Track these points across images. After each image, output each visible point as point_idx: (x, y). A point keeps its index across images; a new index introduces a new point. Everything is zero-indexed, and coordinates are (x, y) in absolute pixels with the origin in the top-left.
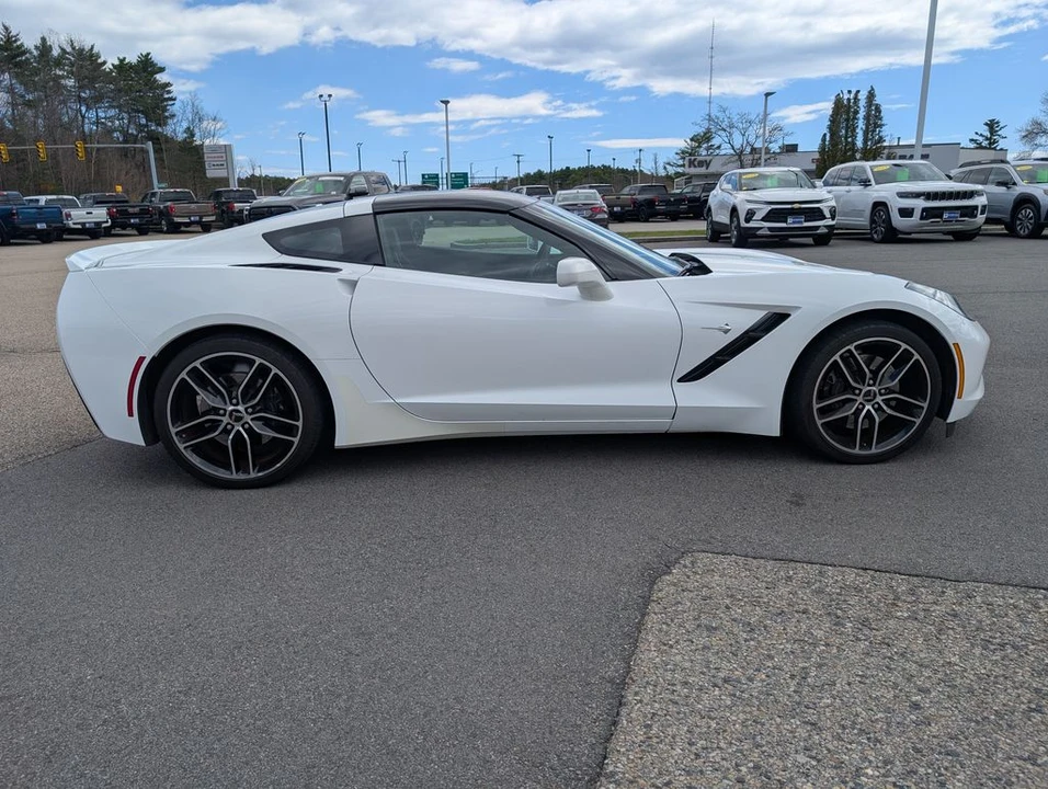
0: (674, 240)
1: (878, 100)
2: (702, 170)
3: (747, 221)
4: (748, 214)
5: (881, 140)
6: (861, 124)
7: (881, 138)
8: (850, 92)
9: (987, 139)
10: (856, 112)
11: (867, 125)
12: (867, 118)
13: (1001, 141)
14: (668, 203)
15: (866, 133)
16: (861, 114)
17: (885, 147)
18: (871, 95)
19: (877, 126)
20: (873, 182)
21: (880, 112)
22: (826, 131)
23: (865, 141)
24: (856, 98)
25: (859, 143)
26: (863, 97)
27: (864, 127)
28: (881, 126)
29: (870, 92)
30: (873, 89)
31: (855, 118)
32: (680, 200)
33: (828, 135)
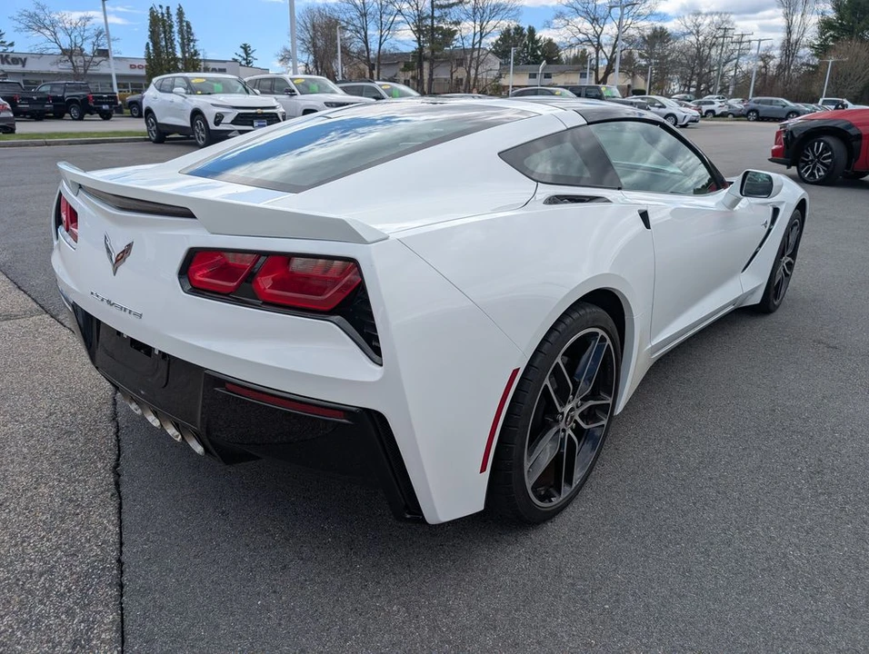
0: (113, 141)
1: (187, 17)
2: (18, 68)
3: (217, 123)
4: (216, 117)
5: (196, 53)
6: (177, 38)
7: (196, 51)
8: (161, 6)
9: (244, 59)
10: (171, 26)
11: (182, 39)
12: (181, 32)
13: (254, 61)
14: (30, 101)
15: (183, 46)
16: (176, 29)
17: (201, 60)
18: (180, 13)
19: (190, 41)
20: (297, 92)
21: (190, 28)
22: (148, 40)
23: (184, 52)
24: (168, 13)
25: (179, 55)
26: (174, 12)
27: (180, 40)
28: (194, 41)
29: (179, 9)
30: (181, 7)
31: (171, 32)
32: (44, 99)
33: (151, 44)
